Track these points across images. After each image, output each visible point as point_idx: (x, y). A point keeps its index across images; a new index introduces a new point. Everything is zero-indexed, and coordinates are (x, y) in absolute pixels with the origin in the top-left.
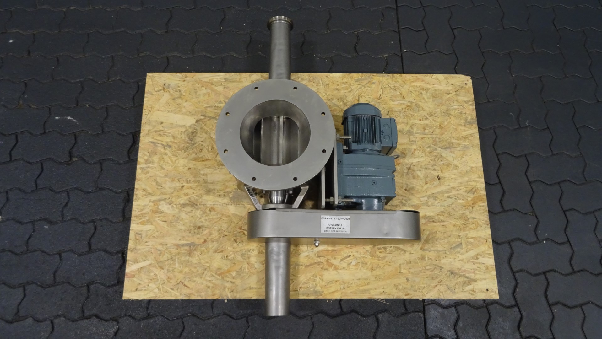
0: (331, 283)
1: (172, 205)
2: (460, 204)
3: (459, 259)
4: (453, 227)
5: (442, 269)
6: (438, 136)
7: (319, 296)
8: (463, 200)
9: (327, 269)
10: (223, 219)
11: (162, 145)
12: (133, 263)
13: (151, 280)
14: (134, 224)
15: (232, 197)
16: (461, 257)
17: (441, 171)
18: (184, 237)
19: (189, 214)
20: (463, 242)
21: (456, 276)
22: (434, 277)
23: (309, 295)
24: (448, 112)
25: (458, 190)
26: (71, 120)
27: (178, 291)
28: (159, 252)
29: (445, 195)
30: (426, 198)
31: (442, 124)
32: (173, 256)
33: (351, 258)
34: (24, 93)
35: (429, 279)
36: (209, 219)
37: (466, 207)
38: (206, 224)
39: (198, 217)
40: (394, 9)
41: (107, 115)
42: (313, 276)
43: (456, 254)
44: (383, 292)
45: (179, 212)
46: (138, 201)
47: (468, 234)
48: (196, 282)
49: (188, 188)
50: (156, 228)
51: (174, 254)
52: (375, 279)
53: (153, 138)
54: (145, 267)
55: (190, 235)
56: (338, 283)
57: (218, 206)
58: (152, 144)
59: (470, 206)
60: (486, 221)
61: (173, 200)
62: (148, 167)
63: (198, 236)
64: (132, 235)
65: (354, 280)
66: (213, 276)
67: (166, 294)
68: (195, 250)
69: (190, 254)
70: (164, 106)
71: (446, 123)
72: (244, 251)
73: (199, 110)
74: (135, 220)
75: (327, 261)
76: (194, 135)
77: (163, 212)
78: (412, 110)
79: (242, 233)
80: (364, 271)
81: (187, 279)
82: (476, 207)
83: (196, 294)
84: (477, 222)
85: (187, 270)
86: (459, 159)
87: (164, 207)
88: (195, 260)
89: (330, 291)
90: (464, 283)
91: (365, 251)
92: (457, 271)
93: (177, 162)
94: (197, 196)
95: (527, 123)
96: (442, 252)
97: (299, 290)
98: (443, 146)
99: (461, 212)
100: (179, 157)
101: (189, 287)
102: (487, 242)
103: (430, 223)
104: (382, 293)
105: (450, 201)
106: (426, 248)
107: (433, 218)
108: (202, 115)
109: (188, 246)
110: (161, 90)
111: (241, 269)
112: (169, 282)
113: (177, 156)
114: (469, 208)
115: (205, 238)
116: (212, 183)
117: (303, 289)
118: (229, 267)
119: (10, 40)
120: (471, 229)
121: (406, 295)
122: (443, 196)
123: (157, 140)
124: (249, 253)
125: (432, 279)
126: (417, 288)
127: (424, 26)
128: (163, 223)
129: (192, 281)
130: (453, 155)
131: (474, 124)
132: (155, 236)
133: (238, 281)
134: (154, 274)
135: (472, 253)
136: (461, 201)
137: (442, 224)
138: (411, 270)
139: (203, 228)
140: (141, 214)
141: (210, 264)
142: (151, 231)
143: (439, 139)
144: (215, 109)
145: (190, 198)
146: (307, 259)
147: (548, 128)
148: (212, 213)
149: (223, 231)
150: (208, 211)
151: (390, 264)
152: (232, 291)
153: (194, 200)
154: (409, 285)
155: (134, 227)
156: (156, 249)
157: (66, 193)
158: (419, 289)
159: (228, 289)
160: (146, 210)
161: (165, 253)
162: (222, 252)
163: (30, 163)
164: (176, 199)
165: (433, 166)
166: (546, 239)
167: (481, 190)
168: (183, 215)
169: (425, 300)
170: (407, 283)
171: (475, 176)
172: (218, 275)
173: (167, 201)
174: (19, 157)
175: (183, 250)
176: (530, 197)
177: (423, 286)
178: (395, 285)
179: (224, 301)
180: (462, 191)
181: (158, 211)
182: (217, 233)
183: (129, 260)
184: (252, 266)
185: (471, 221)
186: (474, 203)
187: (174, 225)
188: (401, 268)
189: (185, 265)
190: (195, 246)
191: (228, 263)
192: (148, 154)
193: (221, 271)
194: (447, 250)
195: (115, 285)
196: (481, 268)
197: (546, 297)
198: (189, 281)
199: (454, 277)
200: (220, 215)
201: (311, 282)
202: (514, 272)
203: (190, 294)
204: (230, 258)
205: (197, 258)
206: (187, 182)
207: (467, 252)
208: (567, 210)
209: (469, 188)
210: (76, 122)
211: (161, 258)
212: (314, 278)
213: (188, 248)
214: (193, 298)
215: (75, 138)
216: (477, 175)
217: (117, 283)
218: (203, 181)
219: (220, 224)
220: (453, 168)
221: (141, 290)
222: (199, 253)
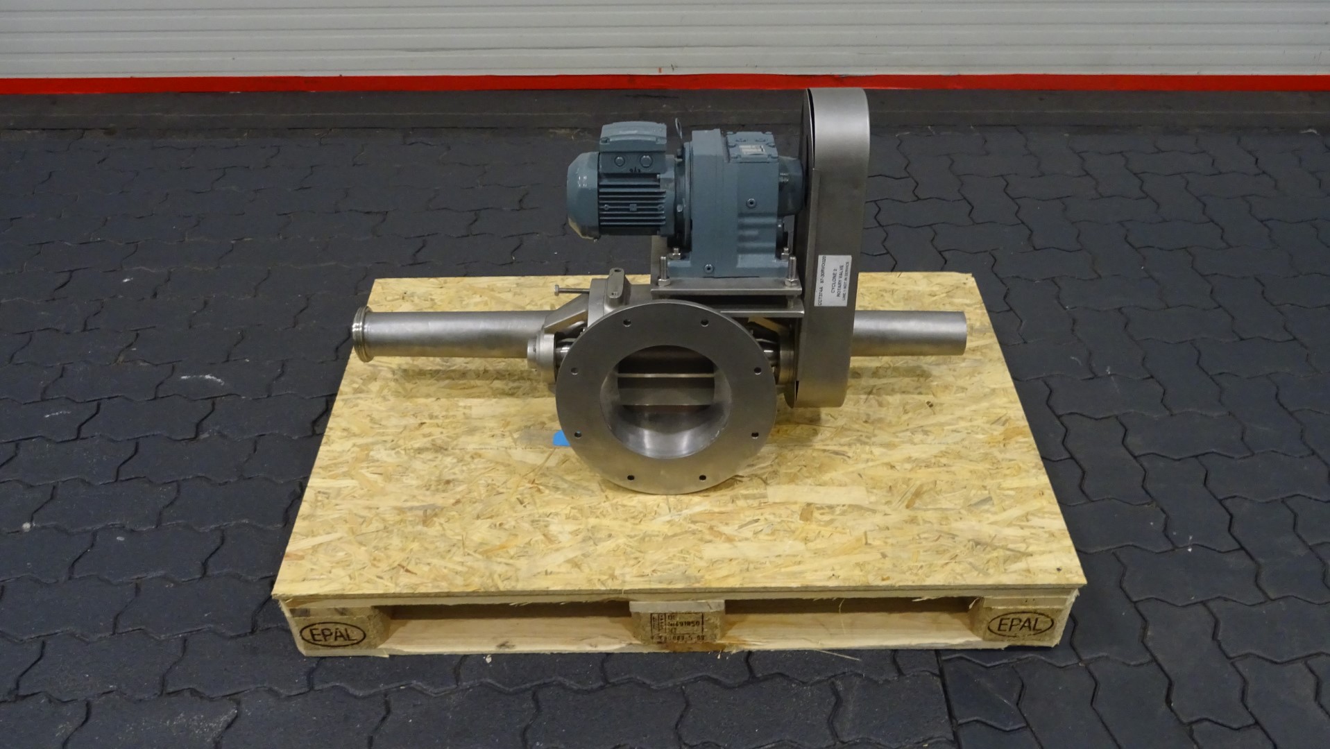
0: (720, 562)
1: (397, 450)
2: (978, 439)
3: (989, 522)
4: (970, 474)
5: (957, 538)
7: (693, 583)
8: (983, 434)
9: (710, 541)
10: (498, 470)
11: (390, 368)
12: (304, 537)
13: (338, 563)
14: (315, 477)
15: (518, 438)
16: (993, 518)
17: (934, 395)
18: (414, 497)
19: (430, 463)
20: (993, 495)
21: (989, 549)
22: (940, 549)
23: (673, 583)
25: (971, 420)
26: (212, 380)
27: (392, 580)
29: (946, 428)
30: (908, 434)
32: (388, 526)
33: (762, 522)
34: (130, 345)
35: (929, 553)
36: (469, 469)
37: (992, 444)
38: (460, 477)
39: (446, 467)
41: (283, 372)
42: (682, 551)
43: (982, 514)
44: (833, 575)
45: (411, 460)
46: (329, 446)
47: (1002, 483)
48: (431, 566)
49: (433, 426)
50: (360, 483)
51: (391, 523)
52: (813, 555)
54: (329, 543)
55: (428, 493)
56: (734, 563)
57: (490, 450)
58: (370, 368)
59: (999, 442)
60: (1036, 463)
61: (401, 442)
62: (358, 398)
63: (444, 495)
64: (308, 494)
65: (768, 557)
66: (469, 554)
67: (366, 585)
68: (436, 515)
69: (426, 521)
72: (537, 516)
74: (319, 473)
75: (711, 528)
77: (378, 461)
79: (536, 489)
80: (790, 542)
81: (413, 562)
82: (1012, 445)
83: (430, 585)
84: (1018, 465)
85: (415, 546)
86: (967, 378)
87: (381, 454)
88: (433, 531)
89: (718, 576)
90: (1006, 560)
91: (789, 512)
92: (989, 541)
94: (448, 437)
95: (1107, 371)
96: (952, 512)
99: (982, 451)
100: (419, 383)
101: (416, 574)
102: (1043, 494)
103: (920, 469)
104: (830, 578)
105: (958, 437)
106: (916, 505)
109: (421, 510)
110: (397, 299)
111: (529, 543)
112: (374, 565)
113: (416, 383)
114: (997, 445)
115: (458, 497)
116: (480, 419)
117: (659, 574)
118: (504, 539)
119: (125, 278)
120: (1005, 475)
121: (883, 580)
122: (943, 430)
123: (380, 362)
124: (547, 519)
125: (937, 554)
126: (905, 567)
128: (376, 476)
129: (424, 564)
131: (989, 332)
132: (356, 495)
133: (522, 563)
134: (344, 553)
135: (1016, 512)
136: (981, 436)
137: (945, 469)
138: (890, 541)
139: (456, 483)
140: (334, 464)
141: (464, 537)
142: (349, 488)
145: (433, 440)
146: (668, 526)
147: (1152, 377)
148: (476, 461)
149: (494, 486)
150: (467, 458)
151: (843, 531)
152: (508, 579)
153: (442, 442)
154: (888, 564)
155: (315, 482)
156: (356, 514)
157: (175, 484)
158: (911, 569)
159: (500, 575)
160: (345, 458)
161: (374, 521)
162: (491, 517)
163: (113, 441)
164: (407, 442)
165: (917, 388)
166: (1193, 546)
167: (1018, 420)
168: (417, 464)
169: (941, 652)
170: (882, 561)
171: (1001, 401)
172: (480, 553)
173: (389, 445)
174: (96, 434)
175: (409, 516)
176: (1141, 479)
177: (919, 565)
178: (857, 564)
179: (485, 660)
180: (979, 421)
181: (367, 458)
182: (483, 490)
183: (296, 533)
184: (553, 539)
185: (1004, 464)
186: (1007, 438)
187: (397, 479)
188: (869, 537)
189: (412, 539)
190: (437, 510)
191: (504, 536)
192: (361, 381)
193: (486, 547)
194: (962, 508)
195: (245, 635)
196: (1038, 535)
197: (1220, 646)
198: (417, 564)
199: (984, 550)
200: (491, 463)
201: (676, 562)
202: (1135, 602)
203: (417, 585)
204: (507, 527)
205: (438, 528)
206: (431, 417)
207: (1004, 510)
208: (1227, 499)
209: (994, 418)
210: (220, 383)
211: (364, 529)
212: (685, 556)
213: (421, 513)
214: (422, 590)
215: (213, 404)
216: (1005, 400)
217: (250, 633)
218: (463, 416)
219: (490, 477)
220: (957, 390)
221: (314, 579)
222: (442, 520)
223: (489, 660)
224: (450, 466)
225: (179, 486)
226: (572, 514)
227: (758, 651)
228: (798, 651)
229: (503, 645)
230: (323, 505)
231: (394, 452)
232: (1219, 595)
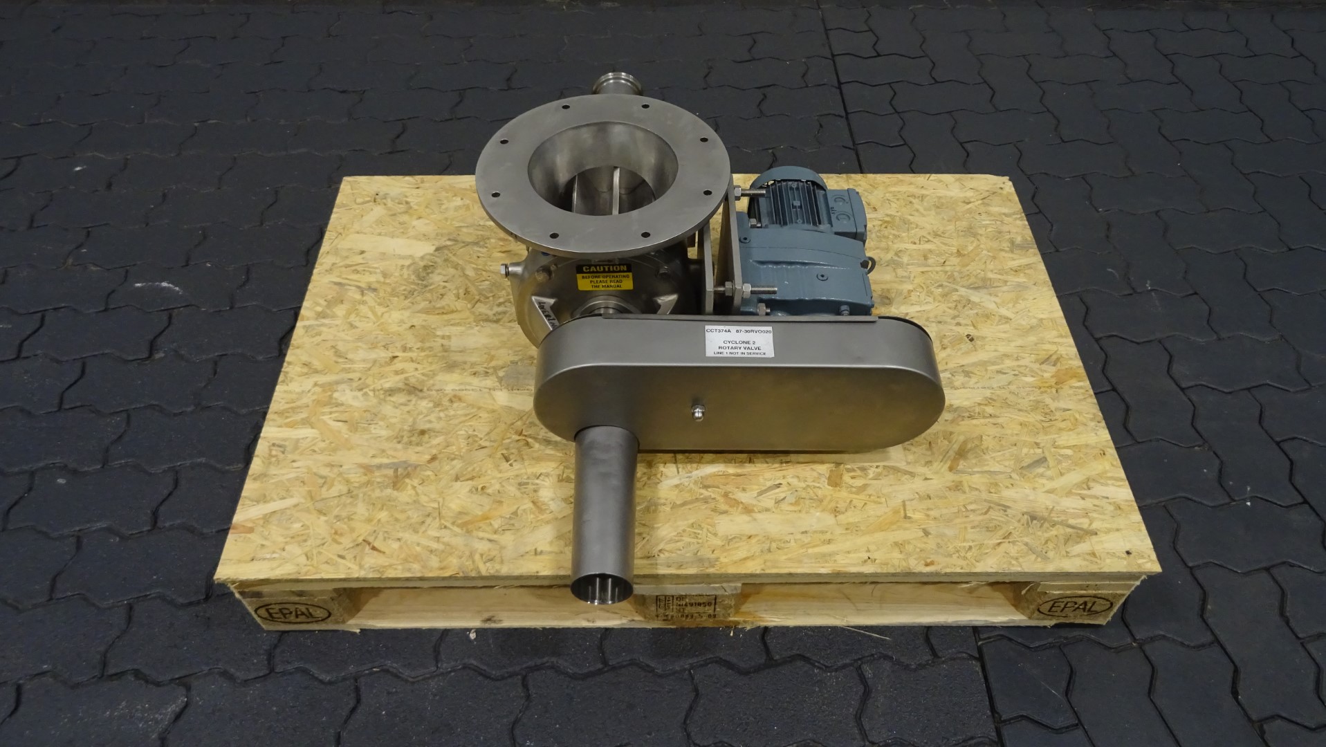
0: (737, 540)
1: (364, 390)
2: (1027, 383)
3: (1045, 489)
4: (1019, 427)
5: (1009, 510)
6: (958, 268)
7: (707, 568)
8: (1032, 376)
9: (725, 512)
10: (480, 417)
11: (359, 287)
12: (255, 503)
13: (293, 538)
14: (270, 426)
15: (504, 376)
16: (1050, 485)
17: (974, 326)
18: (383, 451)
19: (402, 407)
20: (1047, 454)
21: (1046, 525)
22: (991, 525)
23: (682, 567)
24: (972, 231)
25: (1017, 359)
26: (169, 288)
27: (355, 560)
28: (321, 481)
29: (989, 368)
30: (947, 375)
31: (963, 250)
32: (352, 489)
33: (784, 488)
34: (80, 246)
35: (978, 530)
36: (446, 416)
37: (1042, 389)
38: (437, 426)
39: (421, 413)
40: (842, 117)
41: (248, 280)
42: (692, 526)
43: (1037, 479)
44: (869, 558)
45: (380, 403)
46: (288, 385)
47: (1057, 440)
48: (402, 542)
49: (406, 361)
50: (321, 433)
51: (356, 485)
52: (844, 532)
53: (339, 277)
54: (283, 511)
55: (399, 446)
56: (754, 541)
57: (471, 392)
58: (336, 287)
59: (1051, 387)
60: (1094, 414)
61: (370, 381)
62: (323, 325)
63: (419, 449)
64: (261, 447)
65: (792, 534)
66: (445, 527)
67: (324, 567)
68: (408, 475)
69: (396, 483)
70: (371, 227)
71: (970, 248)
72: (525, 477)
73: (445, 231)
74: (273, 420)
75: (726, 495)
76: (430, 271)
77: (342, 405)
78: (894, 228)
79: (522, 443)
80: (818, 514)
81: (381, 536)
82: (1066, 390)
84: (1074, 416)
85: (383, 515)
86: (1010, 305)
87: (346, 396)
88: (405, 496)
89: (736, 558)
90: (1067, 540)
91: (815, 474)
92: (1046, 514)
93: (386, 315)
94: (423, 374)
95: (1147, 285)
96: (1001, 476)
97: (656, 556)
98: (971, 285)
99: (1032, 398)
100: (391, 306)
101: (384, 553)
102: (1104, 454)
103: (963, 420)
104: (865, 561)
105: (1003, 379)
106: (960, 467)
107: (970, 410)
108: (449, 240)
109: (391, 468)
110: (368, 202)
111: (515, 513)
112: (335, 541)
113: (388, 306)
114: (1049, 390)
115: (434, 451)
116: (460, 352)
117: (667, 554)
118: (487, 507)
119: (77, 166)
120: (1061, 429)
121: (927, 565)
122: (986, 370)
123: (347, 279)
124: (537, 481)
125: (988, 531)
126: (951, 549)
127: (903, 139)
128: (340, 423)
129: (393, 540)
130: (997, 300)
131: (1032, 248)
132: (316, 449)
133: (507, 539)
134: (301, 524)
135: (1074, 477)
136: (1029, 379)
137: (992, 420)
138: (932, 513)
139: (432, 434)
140: (292, 408)
141: (441, 504)
142: (308, 440)
143: (960, 272)
144: (477, 230)
145: (406, 379)
146: (676, 492)
147: (1196, 293)
148: (455, 405)
149: (477, 439)
150: (446, 402)
151: (879, 500)
152: (491, 560)
153: (417, 381)
154: (931, 543)
155: (270, 432)
156: (315, 474)
157: (124, 415)
158: (958, 551)
159: (482, 555)
160: (305, 401)
161: (336, 483)
162: (472, 479)
163: (58, 362)
164: (376, 381)
165: (954, 318)
166: (1251, 499)
167: (1071, 359)
168: (388, 410)
169: (979, 629)
170: (925, 540)
171: (1051, 335)
172: (458, 526)
173: (355, 384)
174: (39, 352)
175: (378, 476)
176: (1190, 416)
177: (967, 545)
178: (896, 544)
179: (468, 636)
180: (1027, 360)
181: (331, 402)
182: (463, 443)
183: (245, 497)
184: (544, 507)
185: (1058, 415)
186: (1060, 382)
187: (364, 428)
188: (908, 508)
189: (380, 506)
190: (409, 469)
191: (486, 501)
192: (325, 303)
193: (467, 518)
194: (1013, 471)
195: (198, 603)
196: (1102, 508)
197: (1287, 623)
198: (385, 539)
199: (1041, 526)
200: (473, 408)
201: (687, 539)
202: (1191, 568)
203: (385, 567)
204: (490, 491)
205: (411, 492)
206: (405, 349)
207: (1062, 474)
208: (1283, 441)
209: (1043, 355)
210: (178, 292)
211: (324, 493)
212: (696, 531)
213: (390, 472)
214: (391, 574)
215: (170, 317)
216: (1055, 333)
217: (204, 599)
218: (441, 349)
219: (471, 426)
220: (999, 321)
221: (264, 559)
222: (416, 482)
223: (473, 636)
224: (425, 411)
225: (129, 417)
226: (565, 475)
227: (775, 627)
228: (821, 627)
229: (489, 620)
230: (278, 462)
231: (361, 393)
232: (1284, 560)
